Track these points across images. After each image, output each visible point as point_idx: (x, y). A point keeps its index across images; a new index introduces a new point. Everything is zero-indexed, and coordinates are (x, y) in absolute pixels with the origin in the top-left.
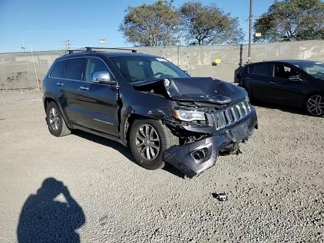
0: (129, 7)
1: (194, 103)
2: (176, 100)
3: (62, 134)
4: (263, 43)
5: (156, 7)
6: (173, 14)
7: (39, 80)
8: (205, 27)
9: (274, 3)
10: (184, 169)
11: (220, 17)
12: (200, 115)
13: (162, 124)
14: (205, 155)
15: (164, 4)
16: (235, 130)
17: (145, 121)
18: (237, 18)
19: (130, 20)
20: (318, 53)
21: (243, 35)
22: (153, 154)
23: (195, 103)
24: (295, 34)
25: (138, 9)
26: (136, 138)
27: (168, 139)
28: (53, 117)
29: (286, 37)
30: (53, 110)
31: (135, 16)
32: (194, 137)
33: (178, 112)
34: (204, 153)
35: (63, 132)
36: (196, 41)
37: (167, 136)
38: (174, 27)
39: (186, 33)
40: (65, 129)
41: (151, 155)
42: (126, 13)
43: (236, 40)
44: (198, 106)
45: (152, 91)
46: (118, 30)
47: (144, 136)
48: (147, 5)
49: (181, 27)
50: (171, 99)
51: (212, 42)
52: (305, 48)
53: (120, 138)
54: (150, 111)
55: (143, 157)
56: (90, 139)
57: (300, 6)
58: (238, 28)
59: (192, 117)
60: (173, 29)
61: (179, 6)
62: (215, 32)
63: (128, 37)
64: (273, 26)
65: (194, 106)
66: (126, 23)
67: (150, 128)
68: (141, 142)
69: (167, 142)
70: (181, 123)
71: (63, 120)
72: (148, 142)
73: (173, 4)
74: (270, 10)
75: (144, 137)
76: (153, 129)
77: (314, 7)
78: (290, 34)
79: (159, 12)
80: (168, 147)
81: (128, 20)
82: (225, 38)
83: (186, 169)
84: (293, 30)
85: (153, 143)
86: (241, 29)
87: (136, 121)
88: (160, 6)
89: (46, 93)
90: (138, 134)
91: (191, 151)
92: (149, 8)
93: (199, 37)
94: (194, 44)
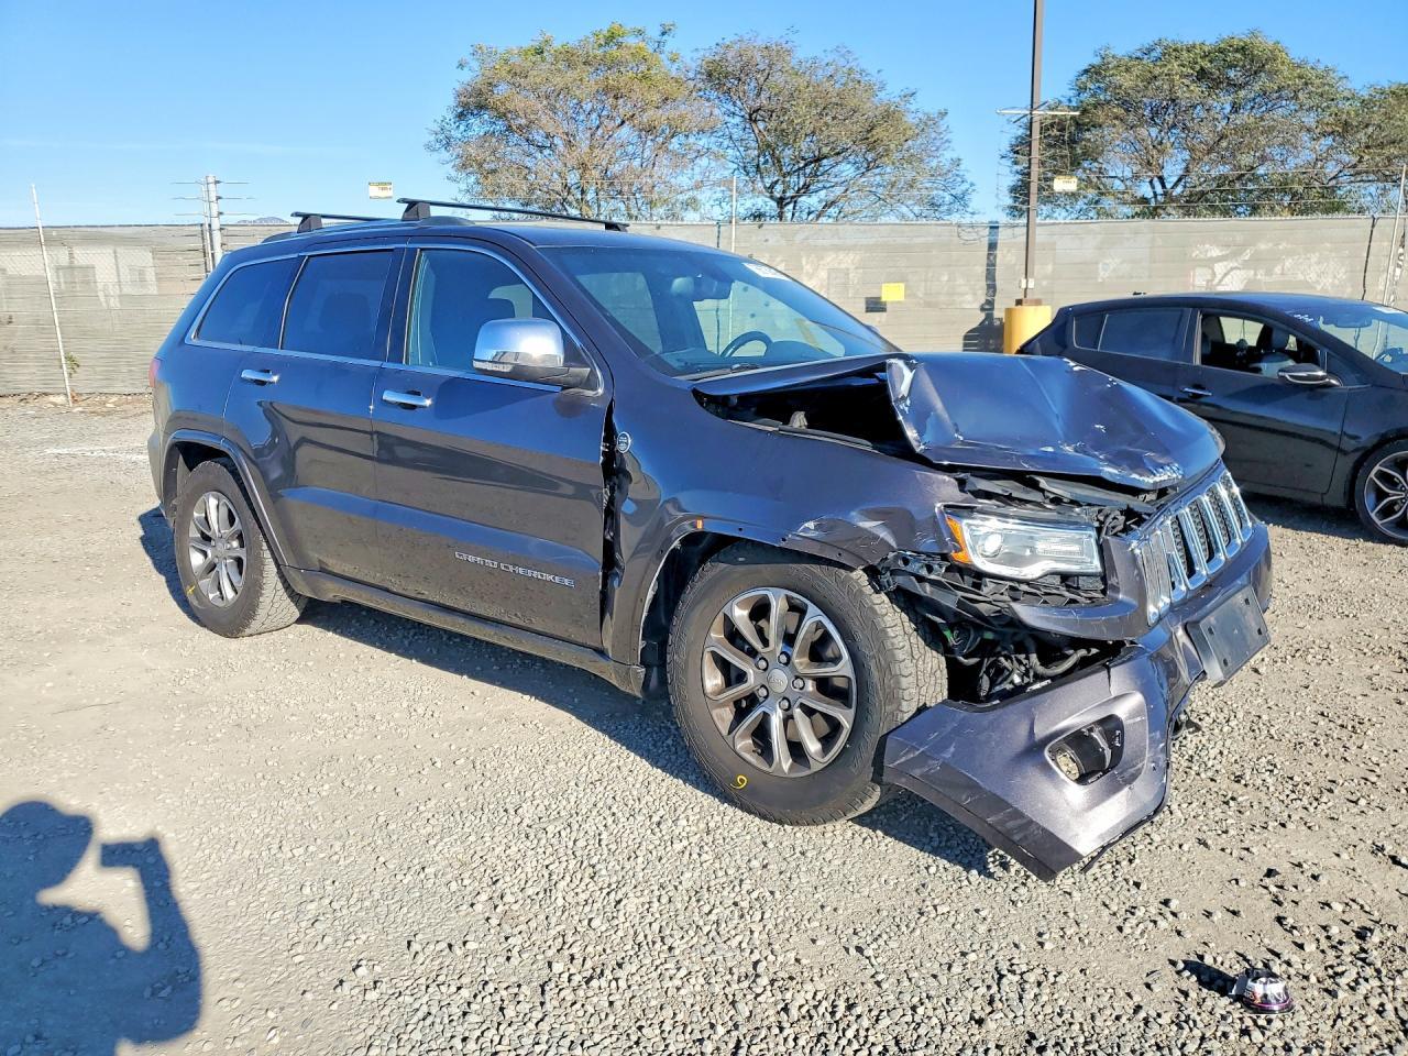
0: (477, 51)
1: (1035, 486)
2: (950, 469)
3: (255, 625)
4: (1048, 221)
5: (599, 52)
6: (671, 87)
7: (70, 359)
8: (805, 146)
9: (1097, 61)
10: (1010, 831)
11: (871, 107)
12: (1076, 548)
13: (868, 590)
14: (1108, 753)
15: (631, 41)
16: (1212, 619)
17: (767, 570)
18: (943, 114)
19: (481, 107)
20: (1269, 272)
21: (965, 186)
22: (813, 746)
23: (1043, 483)
24: (1179, 189)
25: (516, 60)
26: (707, 657)
27: (907, 667)
28: (206, 539)
29: (1144, 200)
30: (213, 502)
31: (503, 90)
32: (1034, 657)
33: (965, 528)
34: (1103, 743)
35: (261, 613)
36: (770, 206)
37: (900, 655)
38: (674, 144)
39: (725, 170)
40: (275, 601)
41: (796, 749)
42: (466, 76)
43: (934, 205)
44: (1057, 500)
45: (799, 420)
46: (428, 147)
47: (758, 645)
48: (557, 45)
49: (704, 142)
50: (922, 461)
51: (833, 211)
52: (1215, 252)
53: (601, 652)
54: (811, 525)
55: (748, 756)
56: (406, 652)
57: (1202, 75)
58: (947, 156)
59: (1035, 557)
60: (667, 150)
61: (696, 55)
62: (847, 170)
63: (472, 179)
64: (1091, 154)
65: (1036, 496)
66: (461, 116)
67: (798, 610)
68: (732, 676)
69: (904, 682)
70: (978, 586)
71: (267, 554)
72: (780, 679)
73: (671, 44)
74: (1082, 89)
75: (752, 653)
76: (814, 614)
77: (1263, 81)
78: (1159, 189)
79: (612, 76)
80: (909, 709)
81: (473, 104)
82: (888, 197)
83: (1021, 828)
84: (1172, 172)
85: (810, 686)
86: (957, 162)
87: (712, 570)
88: (613, 50)
89: (175, 421)
90: (717, 634)
91: (1041, 731)
92: (569, 58)
93: (779, 188)
94: (758, 216)
